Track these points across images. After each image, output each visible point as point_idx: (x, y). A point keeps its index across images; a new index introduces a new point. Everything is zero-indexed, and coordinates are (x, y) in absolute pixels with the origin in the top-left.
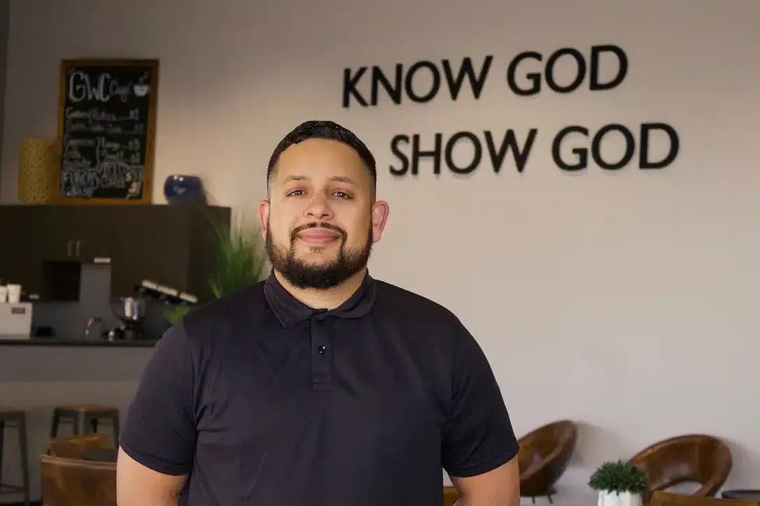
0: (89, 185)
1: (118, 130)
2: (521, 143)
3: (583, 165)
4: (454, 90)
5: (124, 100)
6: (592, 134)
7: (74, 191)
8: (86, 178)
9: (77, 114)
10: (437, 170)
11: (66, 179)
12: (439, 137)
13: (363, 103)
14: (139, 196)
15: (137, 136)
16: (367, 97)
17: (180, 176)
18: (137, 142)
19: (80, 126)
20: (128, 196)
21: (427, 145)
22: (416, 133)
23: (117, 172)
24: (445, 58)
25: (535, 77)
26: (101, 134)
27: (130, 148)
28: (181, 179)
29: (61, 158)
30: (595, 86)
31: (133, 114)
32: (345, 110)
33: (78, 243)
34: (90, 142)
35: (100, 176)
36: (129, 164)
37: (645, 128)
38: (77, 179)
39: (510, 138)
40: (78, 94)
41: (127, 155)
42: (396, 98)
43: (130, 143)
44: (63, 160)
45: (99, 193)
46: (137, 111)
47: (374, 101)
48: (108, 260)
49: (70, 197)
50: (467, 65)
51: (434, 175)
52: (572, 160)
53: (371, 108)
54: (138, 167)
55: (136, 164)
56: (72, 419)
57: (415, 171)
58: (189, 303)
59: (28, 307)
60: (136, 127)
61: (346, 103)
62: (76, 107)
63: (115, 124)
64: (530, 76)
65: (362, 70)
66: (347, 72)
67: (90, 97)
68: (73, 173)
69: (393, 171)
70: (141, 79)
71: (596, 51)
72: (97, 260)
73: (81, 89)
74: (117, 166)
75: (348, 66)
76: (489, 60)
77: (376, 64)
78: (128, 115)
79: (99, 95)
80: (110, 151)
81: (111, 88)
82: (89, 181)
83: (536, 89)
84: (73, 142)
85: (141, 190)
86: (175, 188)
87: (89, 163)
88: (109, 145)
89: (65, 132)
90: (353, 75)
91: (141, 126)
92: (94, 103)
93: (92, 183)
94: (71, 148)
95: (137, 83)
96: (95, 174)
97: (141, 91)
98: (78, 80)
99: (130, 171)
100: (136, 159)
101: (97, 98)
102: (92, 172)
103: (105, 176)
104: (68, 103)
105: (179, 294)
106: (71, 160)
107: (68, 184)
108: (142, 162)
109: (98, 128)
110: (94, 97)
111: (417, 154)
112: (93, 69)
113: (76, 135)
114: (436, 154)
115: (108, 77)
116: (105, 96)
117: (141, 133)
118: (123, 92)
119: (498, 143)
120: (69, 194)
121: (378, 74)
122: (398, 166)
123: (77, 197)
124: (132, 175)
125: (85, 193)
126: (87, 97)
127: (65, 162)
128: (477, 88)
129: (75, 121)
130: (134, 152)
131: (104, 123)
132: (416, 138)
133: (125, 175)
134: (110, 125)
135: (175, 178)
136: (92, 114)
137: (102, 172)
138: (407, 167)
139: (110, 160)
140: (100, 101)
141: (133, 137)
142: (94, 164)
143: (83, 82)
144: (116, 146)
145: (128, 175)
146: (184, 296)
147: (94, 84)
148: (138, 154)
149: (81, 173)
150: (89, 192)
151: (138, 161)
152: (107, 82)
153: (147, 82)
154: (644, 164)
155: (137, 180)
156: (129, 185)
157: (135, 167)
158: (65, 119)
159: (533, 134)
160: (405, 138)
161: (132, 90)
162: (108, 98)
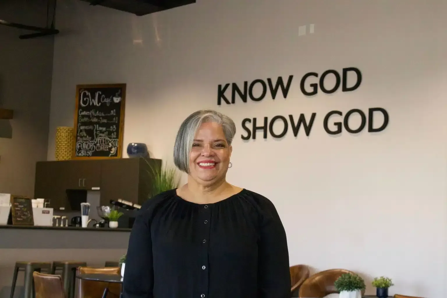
0: (90, 150)
1: (105, 121)
2: (308, 120)
3: (339, 131)
4: (274, 94)
5: (108, 105)
6: (344, 114)
7: (83, 153)
8: (89, 146)
9: (84, 113)
10: (265, 136)
11: (79, 146)
12: (266, 119)
13: (228, 102)
14: (116, 155)
15: (114, 124)
16: (230, 99)
17: (135, 144)
18: (114, 127)
19: (86, 119)
20: (110, 155)
21: (260, 123)
22: (255, 117)
23: (105, 143)
24: (269, 77)
25: (314, 86)
26: (96, 123)
27: (111, 130)
28: (136, 145)
29: (76, 136)
30: (345, 89)
31: (113, 112)
32: (218, 106)
33: (84, 180)
34: (91, 127)
35: (95, 145)
36: (110, 138)
37: (371, 111)
38: (84, 147)
39: (302, 118)
40: (85, 102)
41: (110, 134)
42: (245, 100)
43: (111, 127)
44: (77, 136)
45: (95, 154)
46: (115, 110)
47: (233, 102)
48: (99, 188)
49: (81, 156)
50: (280, 81)
51: (264, 139)
52: (334, 128)
53: (232, 104)
54: (116, 140)
55: (114, 138)
56: (62, 268)
57: (254, 137)
58: (138, 209)
59: (51, 210)
60: (114, 119)
61: (219, 103)
62: (84, 109)
63: (104, 118)
64: (312, 85)
65: (227, 85)
66: (220, 86)
67: (91, 104)
68: (82, 143)
69: (243, 137)
70: (117, 94)
71: (345, 71)
72: (93, 188)
73: (87, 100)
74: (105, 139)
75: (220, 84)
76: (291, 78)
77: (234, 82)
78: (110, 112)
79: (96, 103)
80: (101, 132)
81: (101, 99)
82: (90, 148)
83: (315, 92)
84: (82, 128)
85: (117, 152)
86: (133, 150)
87: (90, 138)
88: (101, 128)
89: (78, 122)
90: (222, 88)
91: (117, 118)
92: (93, 107)
93: (92, 149)
94: (81, 131)
95: (114, 96)
96: (93, 143)
97: (117, 100)
98: (85, 95)
99: (111, 142)
100: (114, 135)
101: (95, 104)
102: (92, 142)
103: (98, 145)
104: (80, 107)
105: (133, 205)
106: (81, 137)
107: (80, 149)
108: (117, 137)
109: (95, 120)
110: (93, 104)
111: (255, 128)
112: (93, 90)
113: (84, 124)
114: (264, 128)
115: (100, 93)
116: (98, 104)
117: (117, 122)
118: (107, 101)
119: (296, 121)
120: (80, 154)
121: (235, 87)
122: (246, 135)
123: (84, 156)
124: (112, 144)
125: (88, 154)
126: (89, 103)
127: (79, 138)
128: (285, 93)
129: (83, 116)
130: (113, 132)
131: (98, 117)
132: (255, 120)
133: (108, 144)
134: (101, 118)
135: (133, 144)
136: (92, 112)
137: (97, 143)
138: (251, 135)
139: (101, 136)
140: (96, 106)
141: (112, 124)
142: (93, 139)
143: (88, 96)
144: (104, 129)
145: (110, 144)
146: (135, 206)
147: (93, 97)
148: (115, 133)
149: (86, 143)
150: (90, 153)
151: (115, 137)
152: (100, 96)
153: (120, 95)
154: (371, 130)
155: (115, 147)
156: (110, 149)
157: (113, 140)
158: (78, 116)
159: (314, 115)
160: (249, 120)
161: (112, 100)
162: (100, 104)
